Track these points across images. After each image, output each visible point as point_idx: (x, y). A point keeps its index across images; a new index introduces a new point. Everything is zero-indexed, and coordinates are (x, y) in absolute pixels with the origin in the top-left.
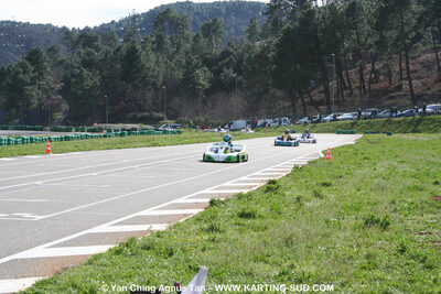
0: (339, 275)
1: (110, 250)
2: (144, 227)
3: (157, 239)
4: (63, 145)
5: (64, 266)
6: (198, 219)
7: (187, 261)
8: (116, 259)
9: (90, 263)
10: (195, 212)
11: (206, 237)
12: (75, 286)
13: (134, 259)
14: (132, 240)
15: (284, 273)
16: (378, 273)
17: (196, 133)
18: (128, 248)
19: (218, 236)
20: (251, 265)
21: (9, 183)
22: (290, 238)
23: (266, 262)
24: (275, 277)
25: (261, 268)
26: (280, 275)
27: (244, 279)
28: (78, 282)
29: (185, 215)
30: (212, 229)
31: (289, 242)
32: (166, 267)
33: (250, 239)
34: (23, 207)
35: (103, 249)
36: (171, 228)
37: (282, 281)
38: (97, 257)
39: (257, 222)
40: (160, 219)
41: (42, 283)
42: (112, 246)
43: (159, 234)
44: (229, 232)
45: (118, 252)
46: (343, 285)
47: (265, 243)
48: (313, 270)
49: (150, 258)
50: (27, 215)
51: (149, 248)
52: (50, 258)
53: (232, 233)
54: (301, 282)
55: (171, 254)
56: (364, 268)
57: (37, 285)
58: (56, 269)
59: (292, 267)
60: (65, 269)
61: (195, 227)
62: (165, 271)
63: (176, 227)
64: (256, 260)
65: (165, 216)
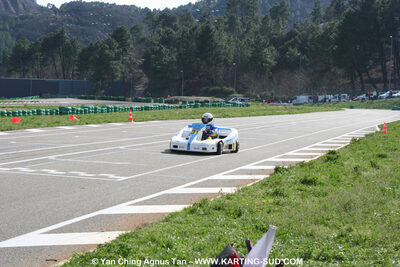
0: (394, 239)
1: (185, 209)
2: (215, 190)
3: (227, 201)
4: (144, 115)
5: (144, 222)
6: (264, 184)
7: (254, 221)
8: (190, 217)
9: (167, 220)
10: (261, 177)
11: (271, 200)
12: (153, 240)
13: (206, 218)
14: (205, 201)
15: (342, 236)
17: (261, 106)
18: (201, 208)
19: (282, 200)
20: (313, 227)
21: (96, 147)
22: (348, 204)
23: (326, 225)
24: (334, 239)
25: (321, 230)
26: (339, 237)
27: (305, 240)
28: (157, 237)
29: (253, 180)
30: (276, 193)
31: (347, 207)
32: (235, 227)
33: (312, 203)
34: (108, 169)
35: (179, 208)
36: (239, 191)
37: (340, 242)
38: (173, 215)
39: (318, 188)
40: (229, 183)
41: (125, 236)
42: (187, 206)
43: (229, 197)
44: (292, 197)
45: (192, 211)
46: (397, 248)
47: (325, 208)
48: (369, 233)
49: (221, 218)
50: (112, 176)
51: (219, 209)
52: (132, 215)
53: (294, 198)
54: (358, 244)
55: (239, 215)
57: (120, 238)
58: (137, 224)
59: (350, 230)
60: (145, 225)
61: (261, 192)
62: (234, 230)
63: (244, 191)
64: (317, 223)
65: (234, 180)
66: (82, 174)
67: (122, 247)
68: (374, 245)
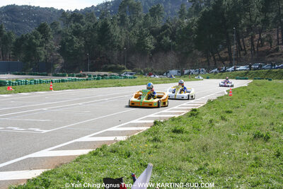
0: (237, 170)
1: (90, 153)
2: (112, 138)
3: (120, 146)
4: (61, 85)
5: (61, 162)
6: (146, 133)
7: (139, 160)
8: (94, 158)
9: (77, 160)
10: (145, 128)
11: (151, 145)
12: (67, 175)
13: (105, 159)
14: (104, 146)
15: (201, 169)
16: (262, 170)
17: (144, 78)
18: (101, 151)
19: (159, 144)
20: (180, 163)
21: (26, 109)
22: (205, 146)
23: (190, 162)
24: (196, 171)
25: (187, 165)
26: (199, 170)
27: (175, 172)
28: (70, 173)
29: (138, 131)
30: (155, 140)
31: (204, 149)
32: (126, 164)
33: (180, 146)
34: (36, 125)
35: (86, 152)
36: (129, 139)
37: (200, 174)
38: (81, 157)
39: (184, 136)
40: (122, 133)
41: (47, 173)
42: (91, 150)
43: (121, 143)
44: (166, 142)
45: (95, 154)
46: (239, 177)
47: (189, 149)
48: (220, 167)
49: (115, 158)
50: (37, 130)
51: (115, 152)
53: (168, 143)
54: (212, 174)
55: (129, 156)
56: (253, 166)
57: (43, 174)
58: (56, 164)
59: (207, 165)
60: (61, 164)
61: (144, 139)
62: (125, 166)
63: (132, 139)
64: (183, 160)
65: (125, 131)
66: (16, 128)
67: (45, 181)
68: (223, 175)
